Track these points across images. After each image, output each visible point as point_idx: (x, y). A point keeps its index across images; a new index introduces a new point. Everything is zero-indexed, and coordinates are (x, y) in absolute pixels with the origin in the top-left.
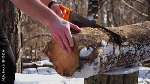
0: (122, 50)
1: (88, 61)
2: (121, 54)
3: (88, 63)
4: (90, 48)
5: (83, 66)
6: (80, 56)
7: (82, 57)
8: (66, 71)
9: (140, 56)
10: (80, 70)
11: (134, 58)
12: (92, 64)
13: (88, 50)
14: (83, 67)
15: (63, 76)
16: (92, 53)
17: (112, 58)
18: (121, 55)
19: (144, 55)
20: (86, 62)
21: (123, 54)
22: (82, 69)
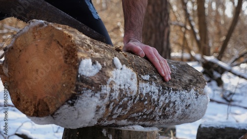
0: (141, 87)
1: (92, 86)
2: (139, 93)
3: (91, 91)
4: (97, 62)
5: (81, 94)
6: (80, 72)
7: (83, 75)
8: (40, 106)
9: (162, 109)
10: (74, 102)
11: (155, 108)
12: (96, 94)
13: (93, 65)
14: (80, 96)
15: (33, 115)
16: (99, 73)
17: (126, 97)
18: (138, 96)
19: (167, 109)
20: (88, 89)
21: (141, 94)
22: (79, 101)
